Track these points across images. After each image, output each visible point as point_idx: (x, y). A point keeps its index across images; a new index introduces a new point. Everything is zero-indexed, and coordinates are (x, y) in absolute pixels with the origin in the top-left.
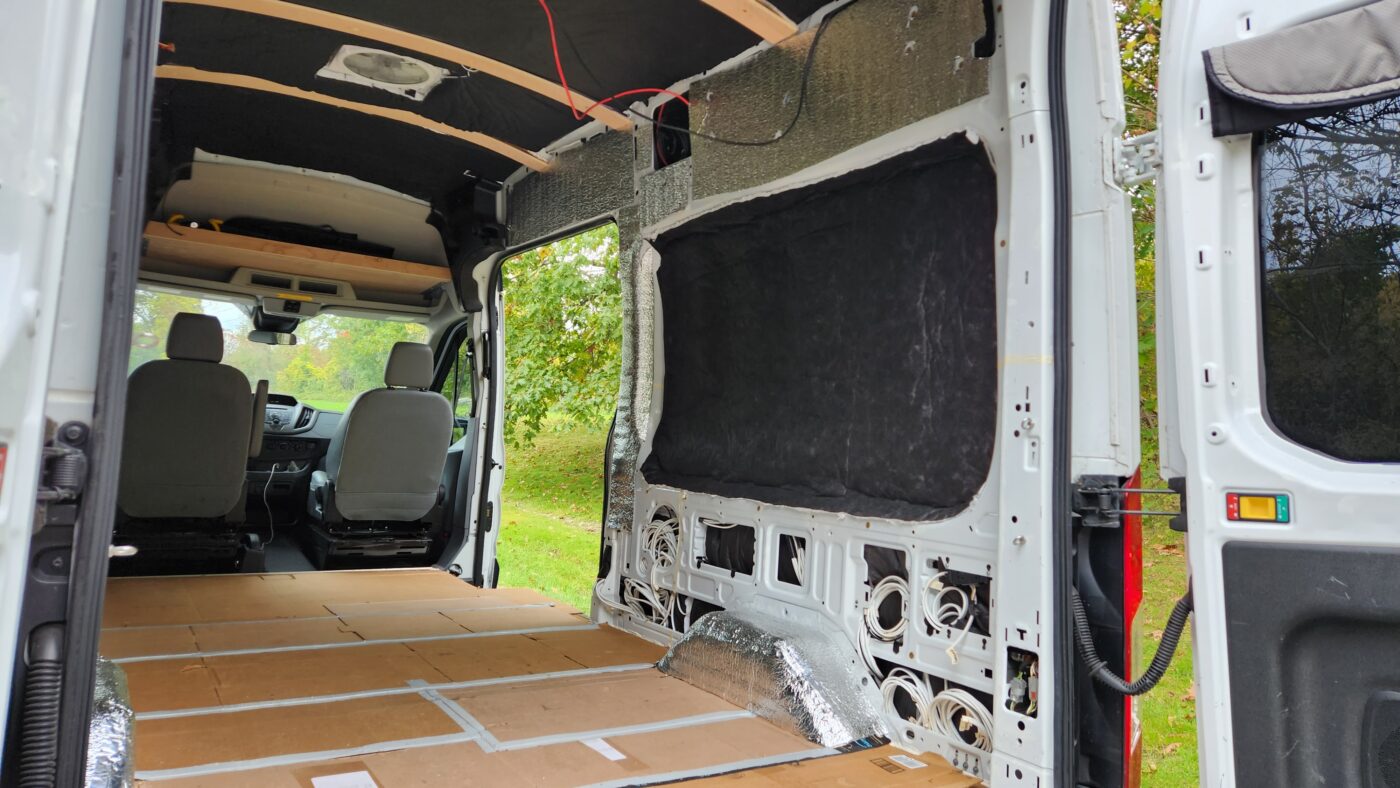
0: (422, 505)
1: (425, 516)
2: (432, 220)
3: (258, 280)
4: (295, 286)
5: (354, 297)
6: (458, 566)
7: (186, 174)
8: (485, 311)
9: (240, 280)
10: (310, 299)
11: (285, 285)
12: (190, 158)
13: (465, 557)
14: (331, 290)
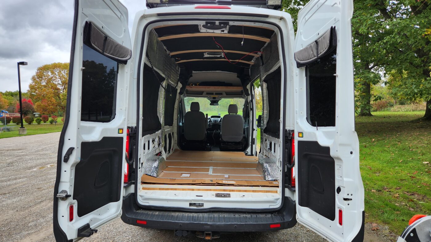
0: (240, 138)
1: (241, 141)
2: (238, 77)
3: (208, 94)
4: (214, 94)
5: (225, 95)
6: (247, 152)
7: (191, 76)
8: (250, 95)
9: (204, 94)
10: (217, 96)
11: (212, 94)
12: (192, 73)
13: (249, 150)
14: (221, 94)
